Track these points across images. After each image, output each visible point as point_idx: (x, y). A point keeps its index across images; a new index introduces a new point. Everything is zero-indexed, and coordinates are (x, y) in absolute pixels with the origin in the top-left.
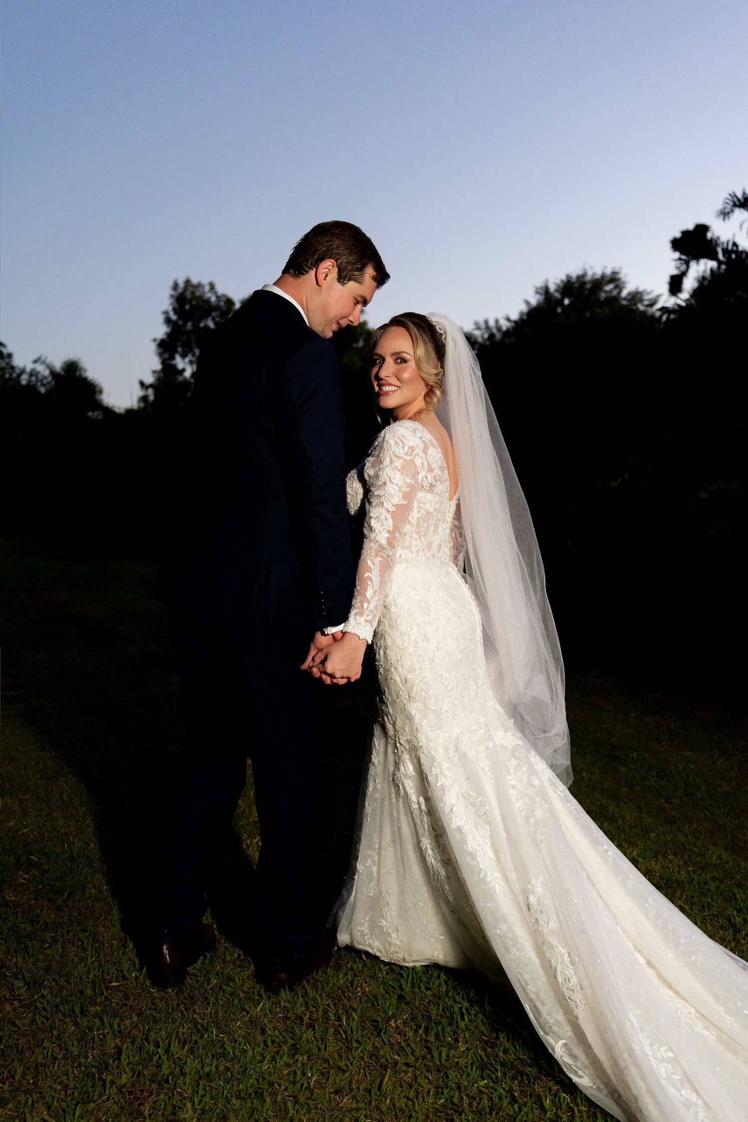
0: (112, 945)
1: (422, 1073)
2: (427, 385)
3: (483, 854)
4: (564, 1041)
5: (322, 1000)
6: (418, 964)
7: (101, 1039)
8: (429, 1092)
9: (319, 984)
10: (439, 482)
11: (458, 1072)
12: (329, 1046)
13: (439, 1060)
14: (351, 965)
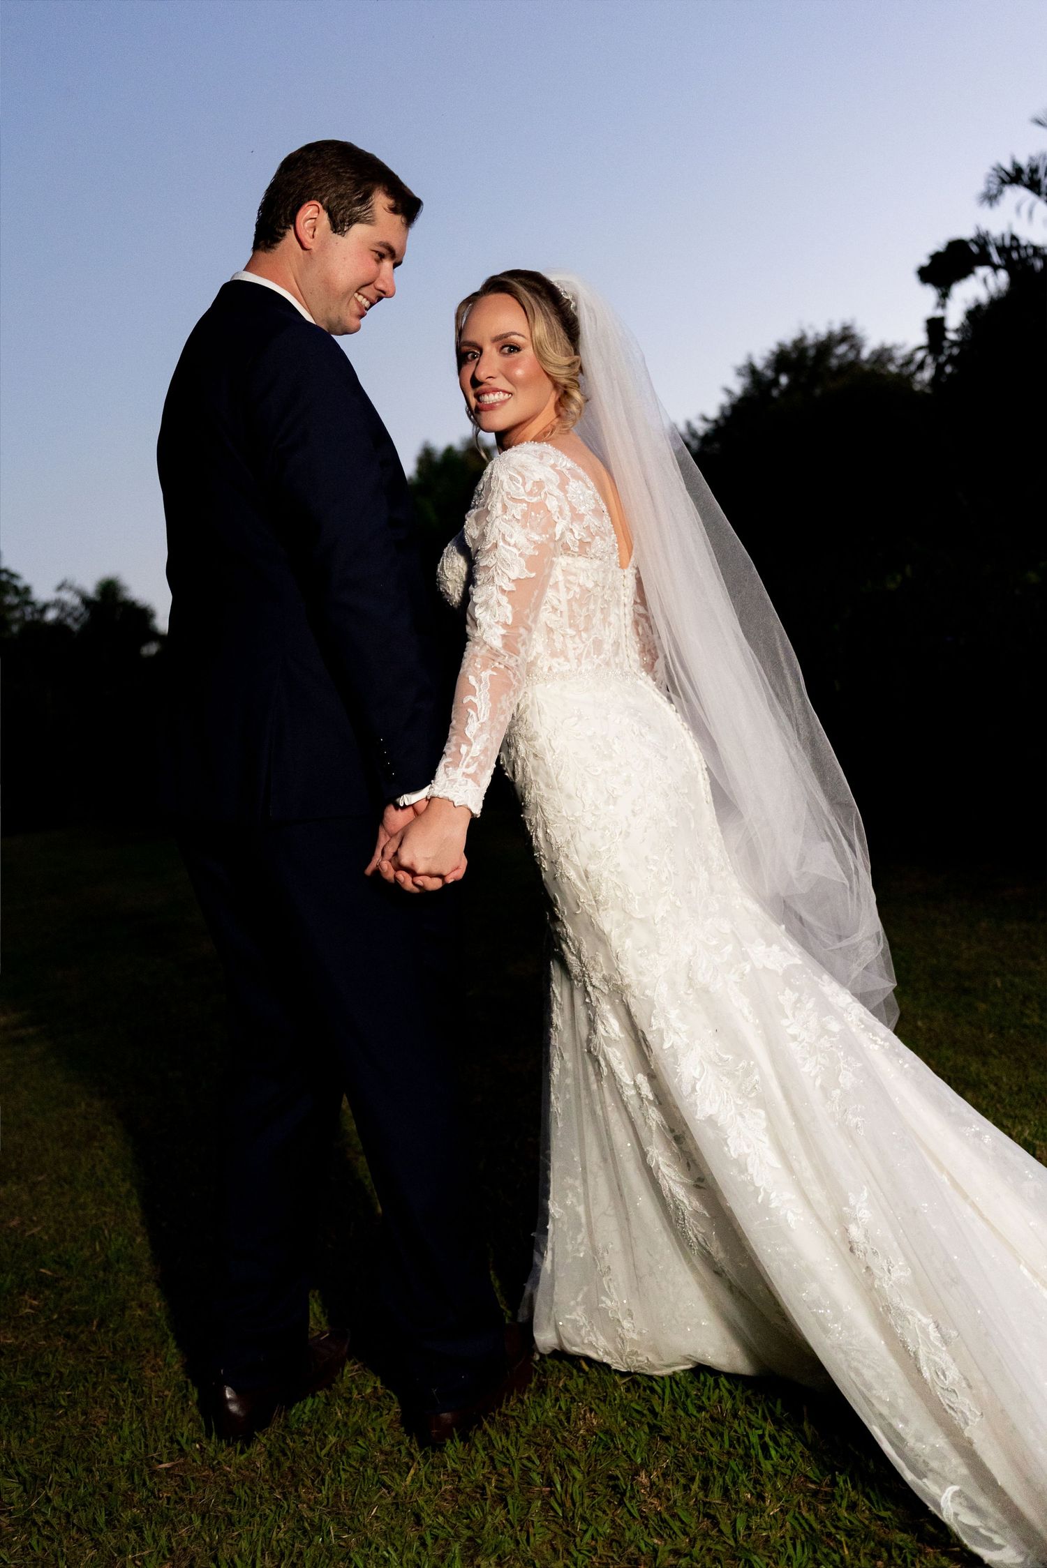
0: (164, 1398)
2: (556, 385)
3: (758, 1161)
4: (955, 1488)
5: (518, 1450)
6: (677, 1369)
9: (512, 1423)
10: (597, 538)
11: (770, 1557)
12: (535, 1535)
13: (731, 1536)
14: (564, 1382)
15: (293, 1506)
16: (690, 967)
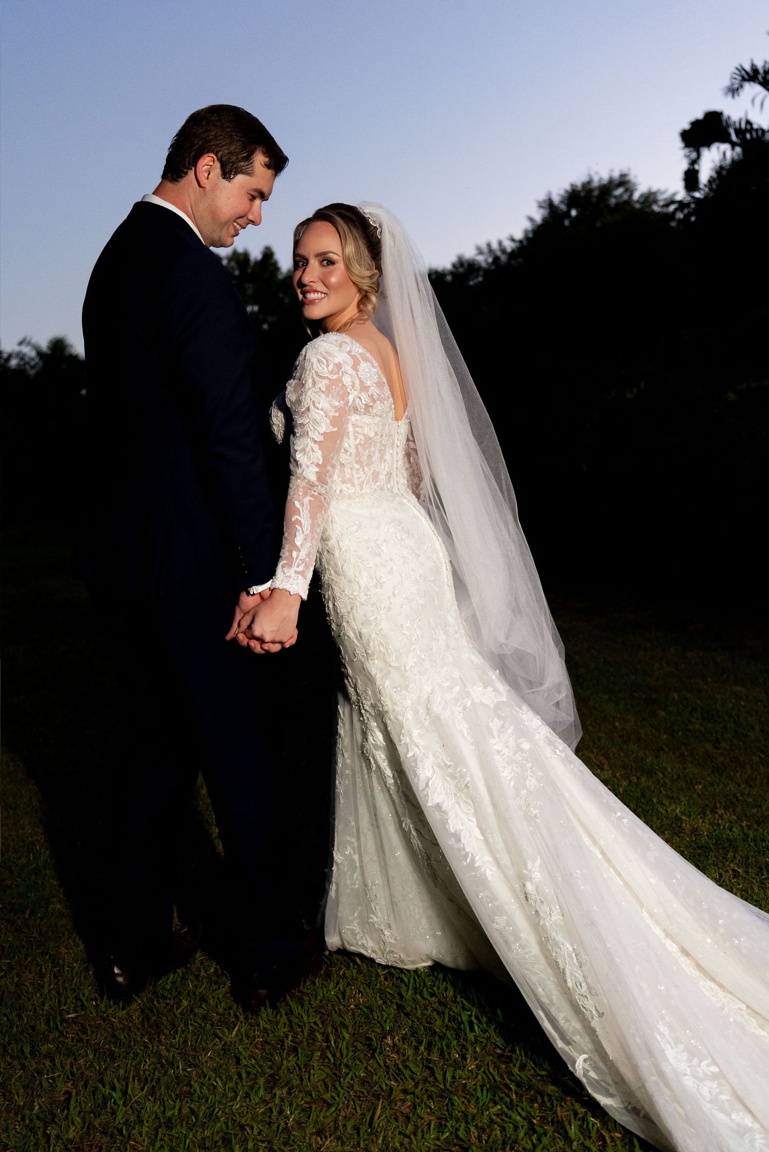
0: (73, 968)
1: (422, 1101)
2: (359, 290)
3: (468, 835)
4: (585, 1056)
5: (308, 1016)
6: (421, 965)
7: (51, 1083)
8: (429, 1125)
9: (306, 998)
10: (377, 402)
11: (465, 1098)
12: (314, 1075)
13: (442, 1083)
14: (344, 971)
15: (155, 1047)
16: (428, 702)
